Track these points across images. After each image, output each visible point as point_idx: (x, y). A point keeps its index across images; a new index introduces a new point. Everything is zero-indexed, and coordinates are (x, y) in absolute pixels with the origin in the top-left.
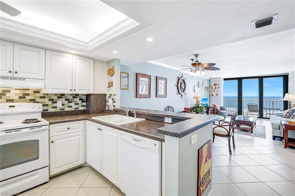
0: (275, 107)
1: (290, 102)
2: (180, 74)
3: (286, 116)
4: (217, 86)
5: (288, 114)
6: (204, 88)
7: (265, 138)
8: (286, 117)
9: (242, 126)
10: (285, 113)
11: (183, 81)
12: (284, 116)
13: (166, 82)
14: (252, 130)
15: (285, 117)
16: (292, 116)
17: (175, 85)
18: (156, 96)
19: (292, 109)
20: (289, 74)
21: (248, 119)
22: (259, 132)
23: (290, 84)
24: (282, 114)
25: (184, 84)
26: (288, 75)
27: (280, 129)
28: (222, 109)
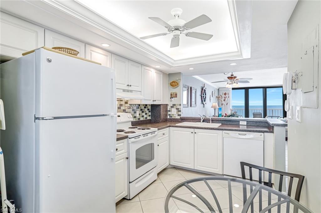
4: (227, 95)
6: (215, 97)
13: (196, 92)
17: (200, 95)
18: (191, 105)
25: (205, 94)
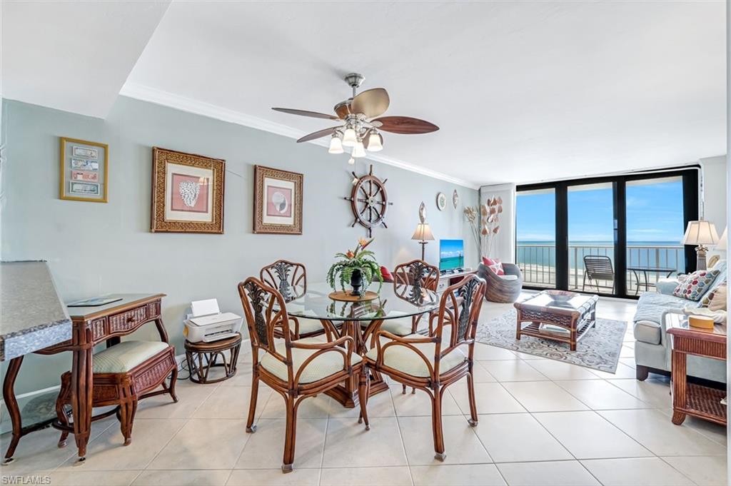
0: (662, 266)
1: (702, 250)
2: (365, 166)
3: (690, 292)
4: (496, 207)
5: (694, 288)
7: (612, 370)
8: (688, 296)
9: (544, 327)
10: (687, 284)
11: (373, 186)
12: (681, 293)
13: (300, 186)
14: (574, 341)
15: (686, 298)
16: (706, 296)
17: (342, 198)
18: (254, 229)
19: (709, 270)
20: (699, 166)
21: (568, 302)
22: (599, 344)
23: (703, 197)
24: (678, 288)
25: (378, 198)
26: (697, 170)
27: (660, 343)
28: (508, 269)
